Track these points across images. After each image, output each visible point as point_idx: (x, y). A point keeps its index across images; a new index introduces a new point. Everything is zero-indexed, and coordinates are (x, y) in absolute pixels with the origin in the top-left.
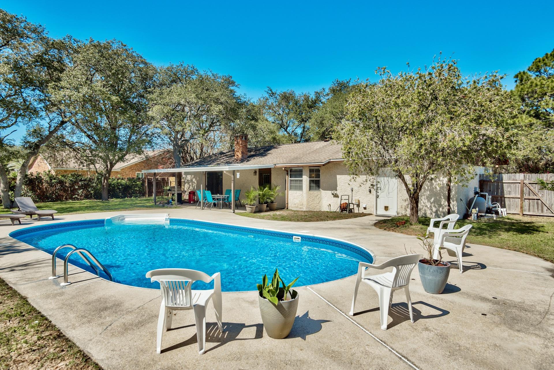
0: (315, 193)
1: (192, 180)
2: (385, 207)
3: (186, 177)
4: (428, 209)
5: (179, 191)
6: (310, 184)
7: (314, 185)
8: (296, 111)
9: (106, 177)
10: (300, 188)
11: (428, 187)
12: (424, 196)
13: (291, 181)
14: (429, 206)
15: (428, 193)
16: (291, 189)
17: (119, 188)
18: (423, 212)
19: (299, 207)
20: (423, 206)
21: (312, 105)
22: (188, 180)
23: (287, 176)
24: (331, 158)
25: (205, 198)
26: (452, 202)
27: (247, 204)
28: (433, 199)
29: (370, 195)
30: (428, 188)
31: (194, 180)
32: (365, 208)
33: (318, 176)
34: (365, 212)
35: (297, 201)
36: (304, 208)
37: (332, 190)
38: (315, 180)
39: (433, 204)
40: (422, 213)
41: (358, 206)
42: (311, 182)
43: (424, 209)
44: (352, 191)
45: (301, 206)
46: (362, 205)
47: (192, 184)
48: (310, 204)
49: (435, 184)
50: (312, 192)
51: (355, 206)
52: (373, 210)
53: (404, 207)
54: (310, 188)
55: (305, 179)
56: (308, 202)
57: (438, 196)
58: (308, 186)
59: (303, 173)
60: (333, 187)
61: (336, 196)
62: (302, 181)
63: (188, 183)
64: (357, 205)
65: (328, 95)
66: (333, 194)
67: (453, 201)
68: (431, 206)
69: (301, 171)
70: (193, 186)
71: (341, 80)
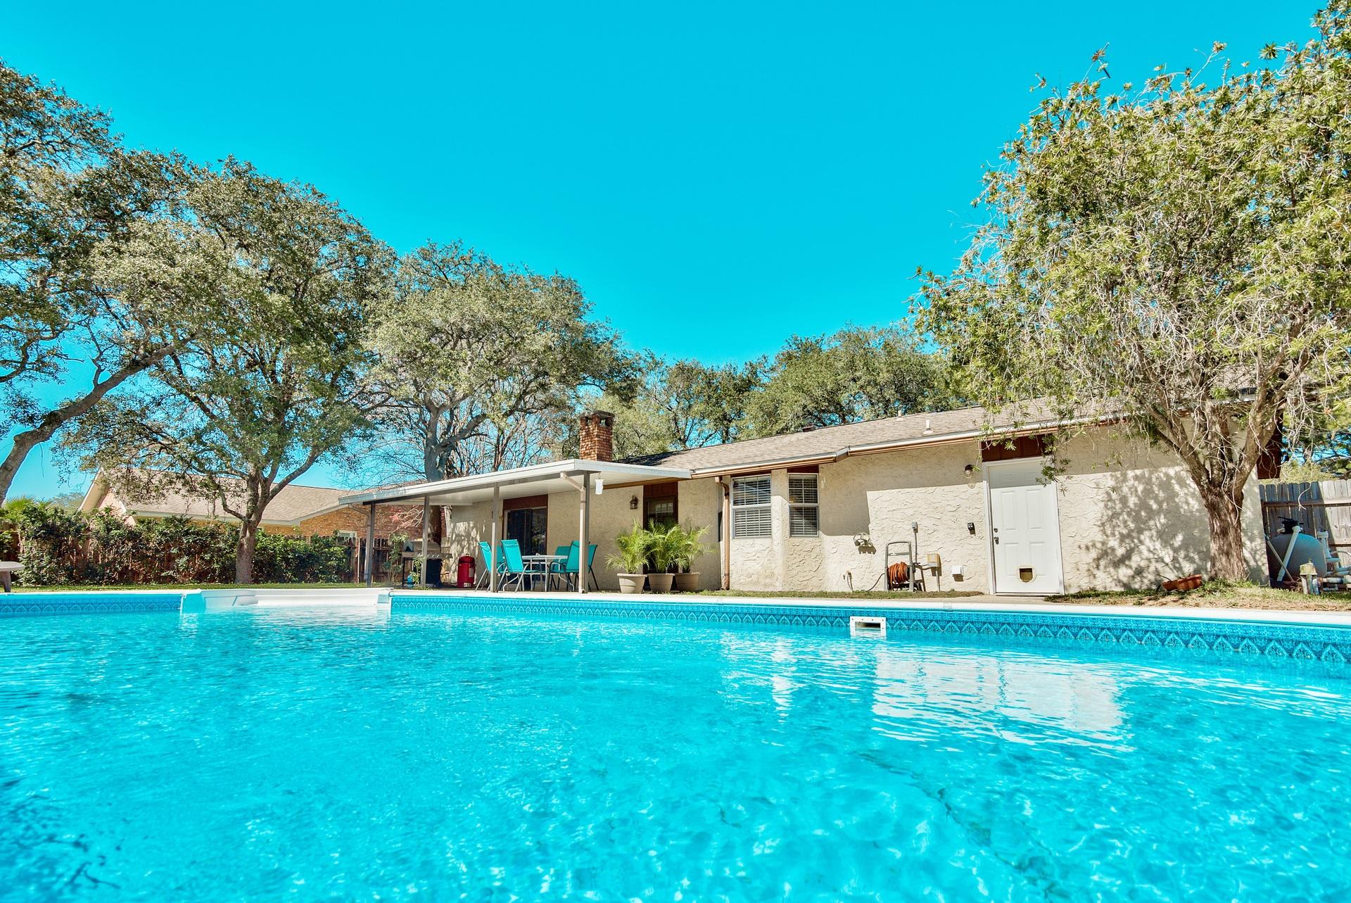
0: (806, 542)
1: (468, 535)
2: (1022, 571)
3: (455, 526)
4: (1167, 569)
5: (433, 552)
6: (792, 517)
7: (803, 521)
8: (709, 397)
9: (249, 522)
10: (766, 531)
11: (1160, 504)
12: (1150, 530)
13: (736, 512)
14: (1167, 560)
15: (1163, 521)
16: (736, 535)
17: (285, 559)
18: (1152, 577)
19: (762, 581)
20: (1149, 560)
21: (745, 386)
22: (457, 535)
23: (725, 501)
24: (854, 442)
25: (502, 563)
26: (1248, 543)
27: (622, 571)
28: (1180, 538)
29: (974, 540)
30: (1161, 506)
31: (473, 533)
32: (958, 578)
33: (813, 496)
34: (959, 587)
35: (755, 567)
36: (777, 584)
37: (855, 534)
38: (806, 509)
39: (1182, 554)
40: (1146, 581)
41: (937, 571)
42: (795, 512)
43: (1152, 569)
44: (916, 530)
45: (768, 581)
46: (949, 569)
47: (469, 544)
48: (794, 572)
49: (1182, 494)
50: (797, 540)
51: (928, 573)
52: (983, 580)
53: (1086, 567)
54: (793, 530)
55: (779, 504)
56: (788, 568)
57: (1196, 527)
58: (788, 522)
59: (772, 489)
60: (858, 524)
61: (867, 548)
62: (768, 511)
63: (459, 542)
64: (933, 569)
65: (773, 370)
66: (857, 543)
67: (1252, 540)
68: (1175, 560)
69: (765, 485)
70: (472, 548)
71: (802, 336)
